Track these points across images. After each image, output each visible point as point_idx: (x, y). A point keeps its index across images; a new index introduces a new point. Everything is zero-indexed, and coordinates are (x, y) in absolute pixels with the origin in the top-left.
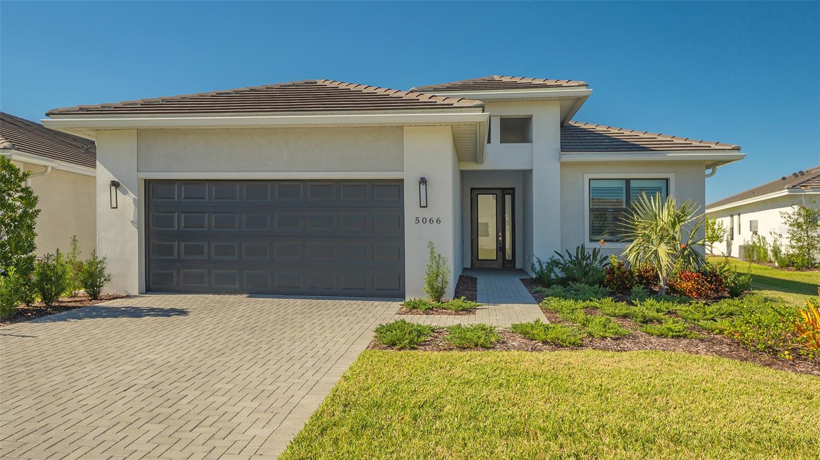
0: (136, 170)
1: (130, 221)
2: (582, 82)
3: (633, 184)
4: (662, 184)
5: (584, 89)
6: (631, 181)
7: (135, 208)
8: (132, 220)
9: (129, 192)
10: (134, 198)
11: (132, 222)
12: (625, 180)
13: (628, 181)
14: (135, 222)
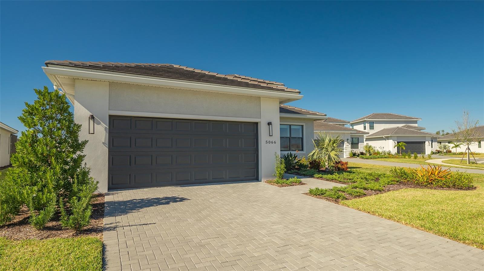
0: (108, 109)
1: (102, 143)
2: (282, 84)
3: (292, 127)
4: (300, 128)
5: (283, 87)
6: (291, 126)
7: (106, 134)
8: (104, 142)
9: (102, 123)
10: (105, 127)
11: (103, 143)
12: (289, 125)
13: (290, 125)
14: (106, 143)
